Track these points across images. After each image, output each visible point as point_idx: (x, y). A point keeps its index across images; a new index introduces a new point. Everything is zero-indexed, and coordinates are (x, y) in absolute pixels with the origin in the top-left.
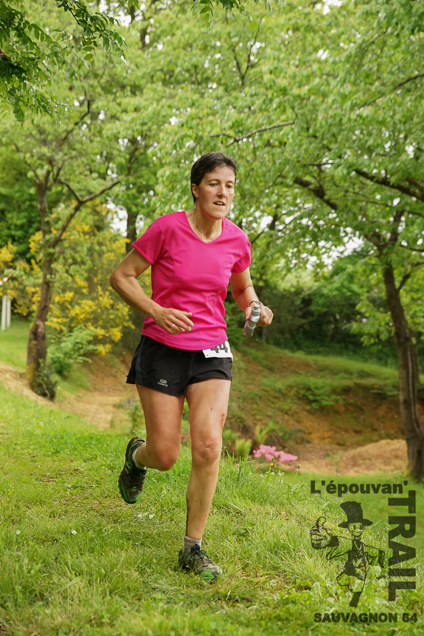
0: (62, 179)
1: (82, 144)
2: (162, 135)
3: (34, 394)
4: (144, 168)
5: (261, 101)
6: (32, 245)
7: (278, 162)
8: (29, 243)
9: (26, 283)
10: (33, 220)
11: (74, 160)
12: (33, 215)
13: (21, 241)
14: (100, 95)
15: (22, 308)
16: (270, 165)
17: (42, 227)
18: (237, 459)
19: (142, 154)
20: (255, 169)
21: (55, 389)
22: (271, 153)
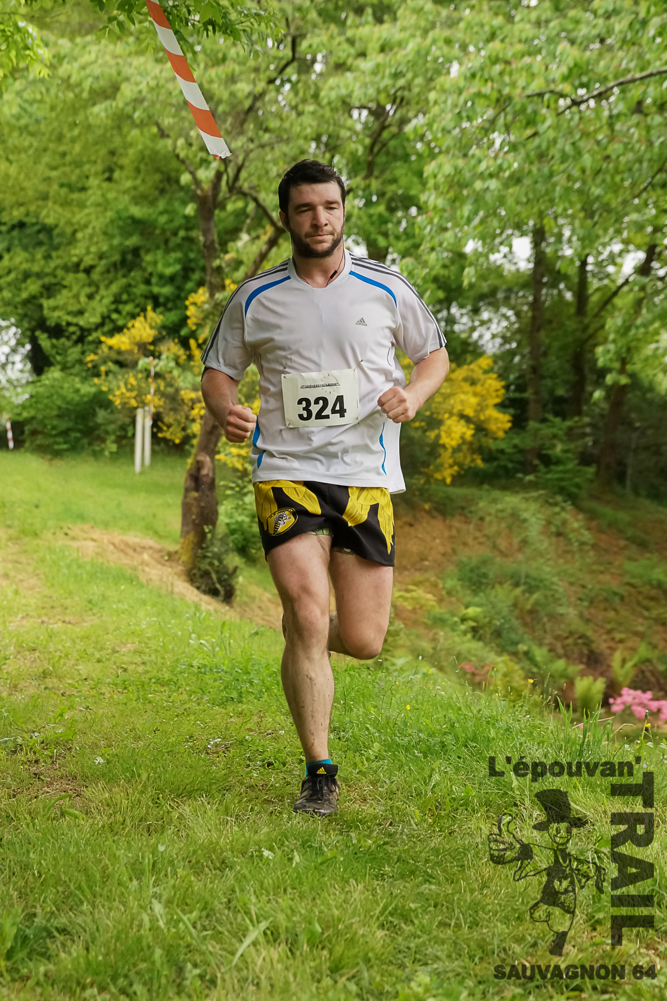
0: (246, 186)
1: (281, 119)
2: (432, 96)
3: (196, 591)
4: (399, 164)
5: (625, 24)
6: (191, 311)
7: (657, 144)
8: (186, 308)
9: (180, 383)
10: (193, 265)
11: (267, 149)
12: (192, 255)
13: (170, 305)
14: (315, 26)
15: (171, 430)
16: (643, 148)
17: (208, 278)
18: (578, 715)
19: (394, 136)
20: (614, 157)
21: (233, 583)
22: (642, 125)
